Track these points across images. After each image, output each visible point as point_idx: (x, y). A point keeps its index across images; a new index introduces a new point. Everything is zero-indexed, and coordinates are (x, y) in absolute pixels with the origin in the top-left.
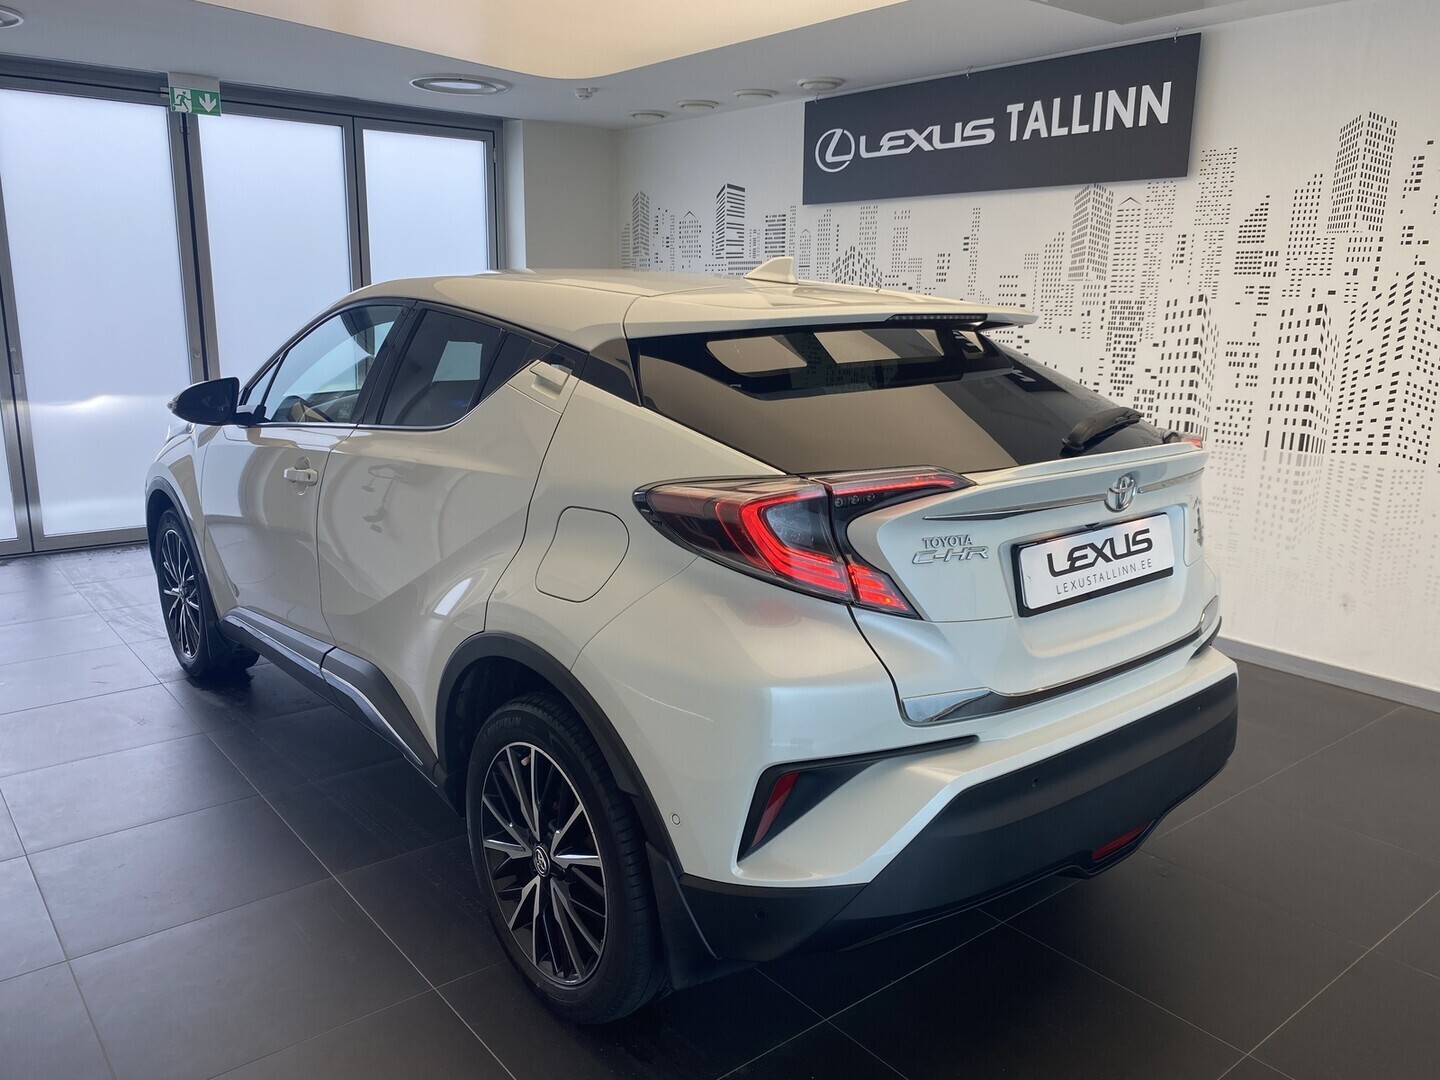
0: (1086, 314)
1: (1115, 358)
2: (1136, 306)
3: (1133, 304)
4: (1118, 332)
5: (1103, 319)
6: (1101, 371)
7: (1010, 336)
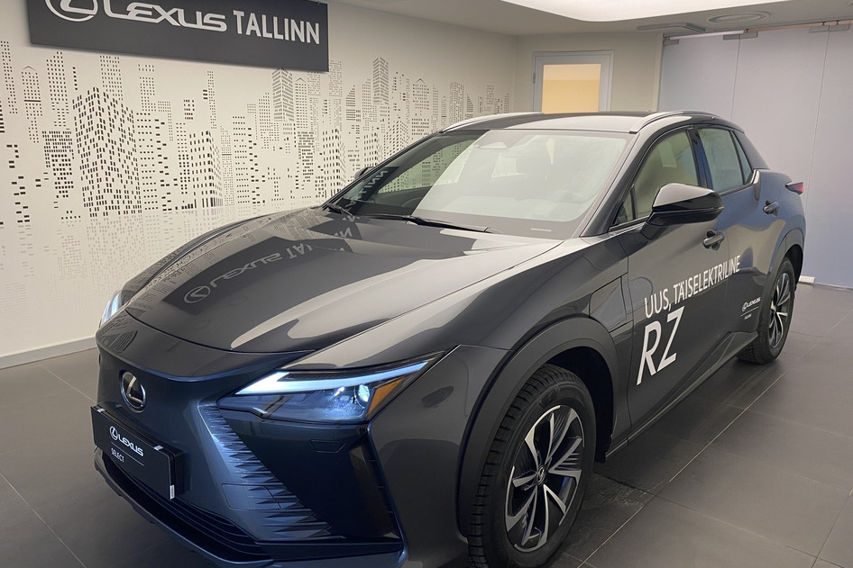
0: (286, 139)
1: (304, 162)
3: (308, 134)
4: (303, 148)
5: (295, 142)
6: (298, 170)
7: (244, 154)
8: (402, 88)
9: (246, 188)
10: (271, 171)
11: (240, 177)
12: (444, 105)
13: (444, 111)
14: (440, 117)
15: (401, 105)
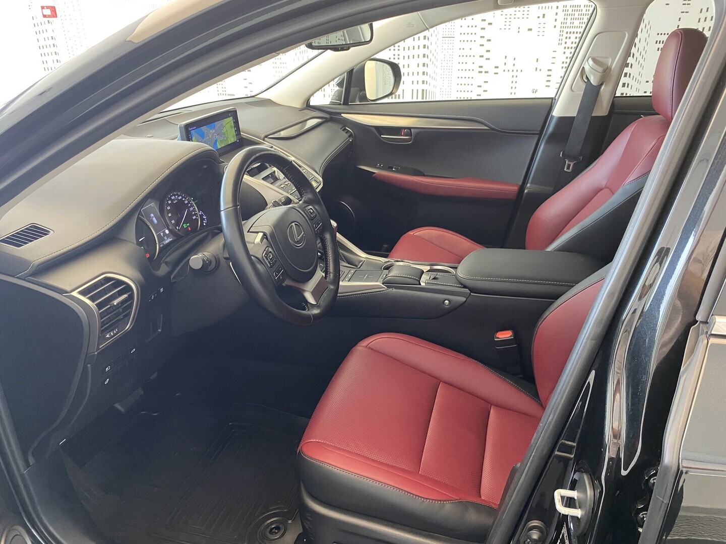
0: (541, 16)
1: (566, 50)
2: (584, 10)
3: (582, 7)
4: (569, 30)
5: (556, 20)
6: (553, 61)
7: (473, 37)
9: (470, 81)
10: (510, 62)
11: (464, 67)
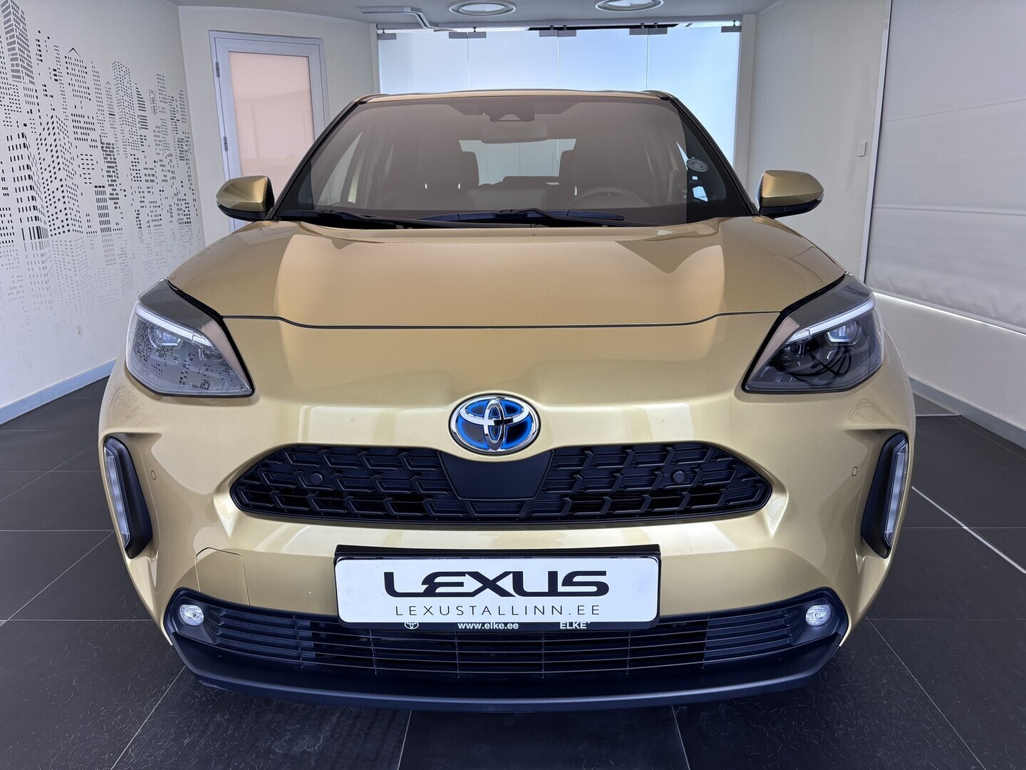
8: (50, 60)
12: (109, 97)
13: (110, 106)
14: (106, 113)
15: (53, 88)
